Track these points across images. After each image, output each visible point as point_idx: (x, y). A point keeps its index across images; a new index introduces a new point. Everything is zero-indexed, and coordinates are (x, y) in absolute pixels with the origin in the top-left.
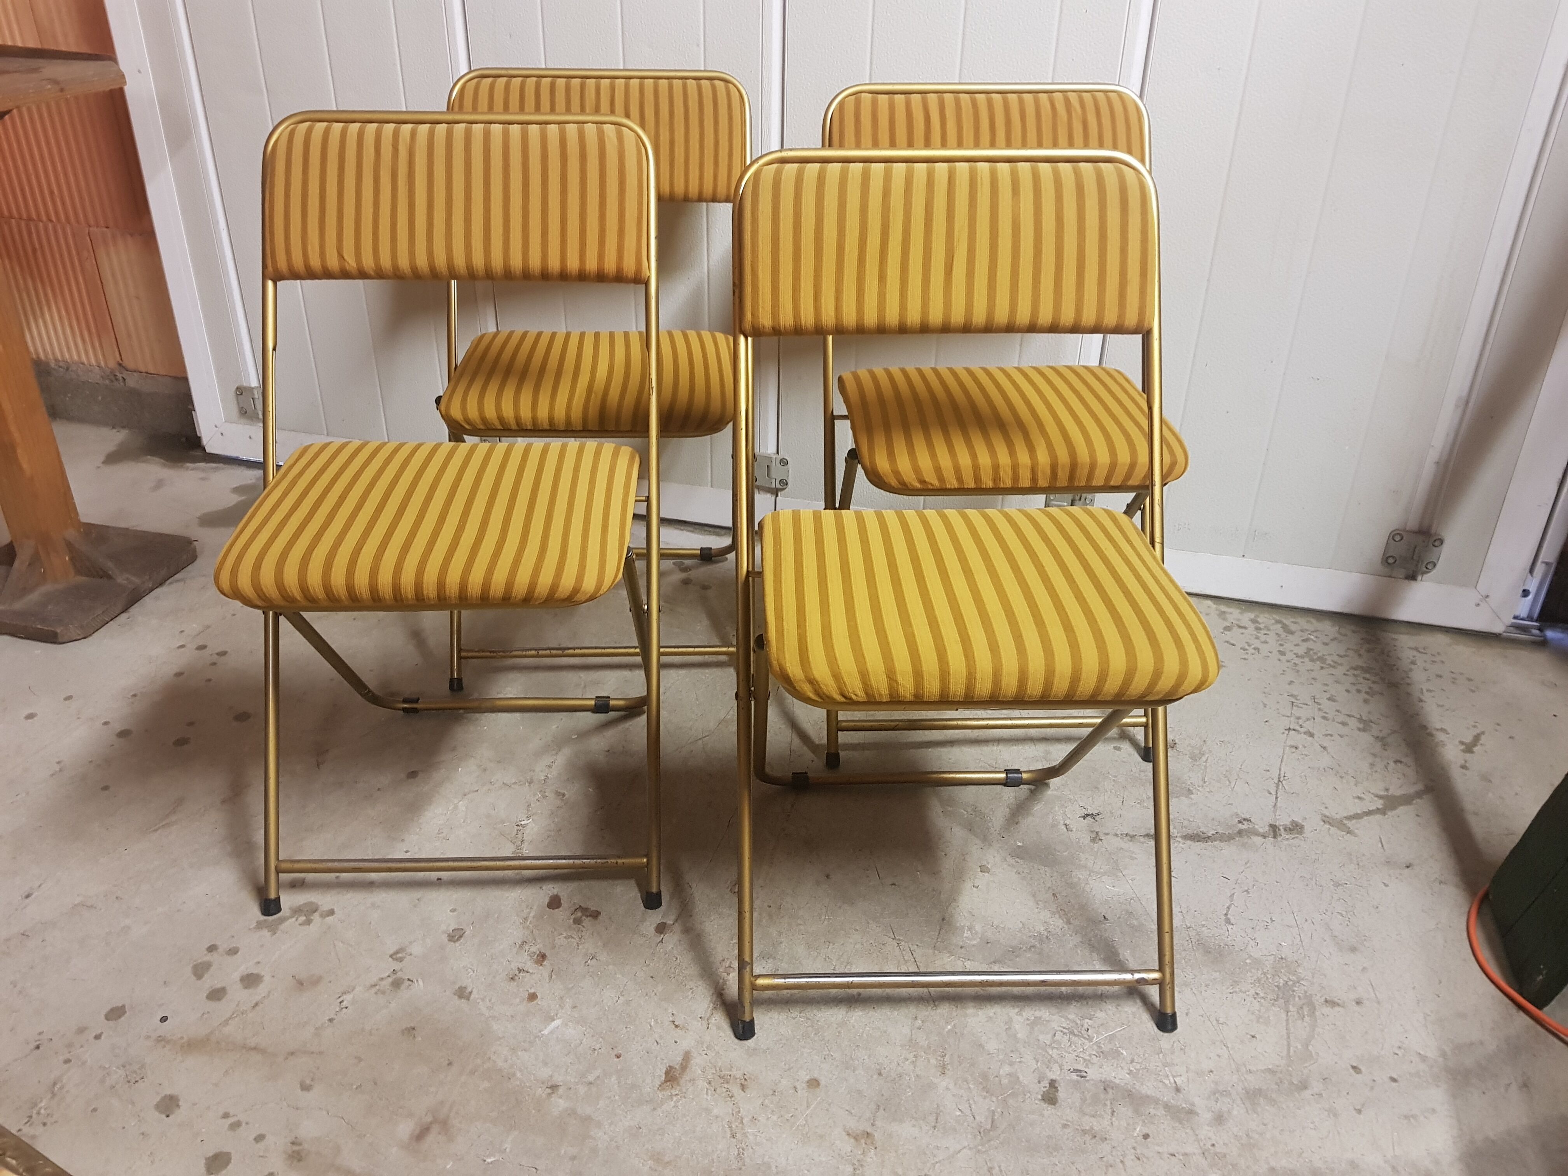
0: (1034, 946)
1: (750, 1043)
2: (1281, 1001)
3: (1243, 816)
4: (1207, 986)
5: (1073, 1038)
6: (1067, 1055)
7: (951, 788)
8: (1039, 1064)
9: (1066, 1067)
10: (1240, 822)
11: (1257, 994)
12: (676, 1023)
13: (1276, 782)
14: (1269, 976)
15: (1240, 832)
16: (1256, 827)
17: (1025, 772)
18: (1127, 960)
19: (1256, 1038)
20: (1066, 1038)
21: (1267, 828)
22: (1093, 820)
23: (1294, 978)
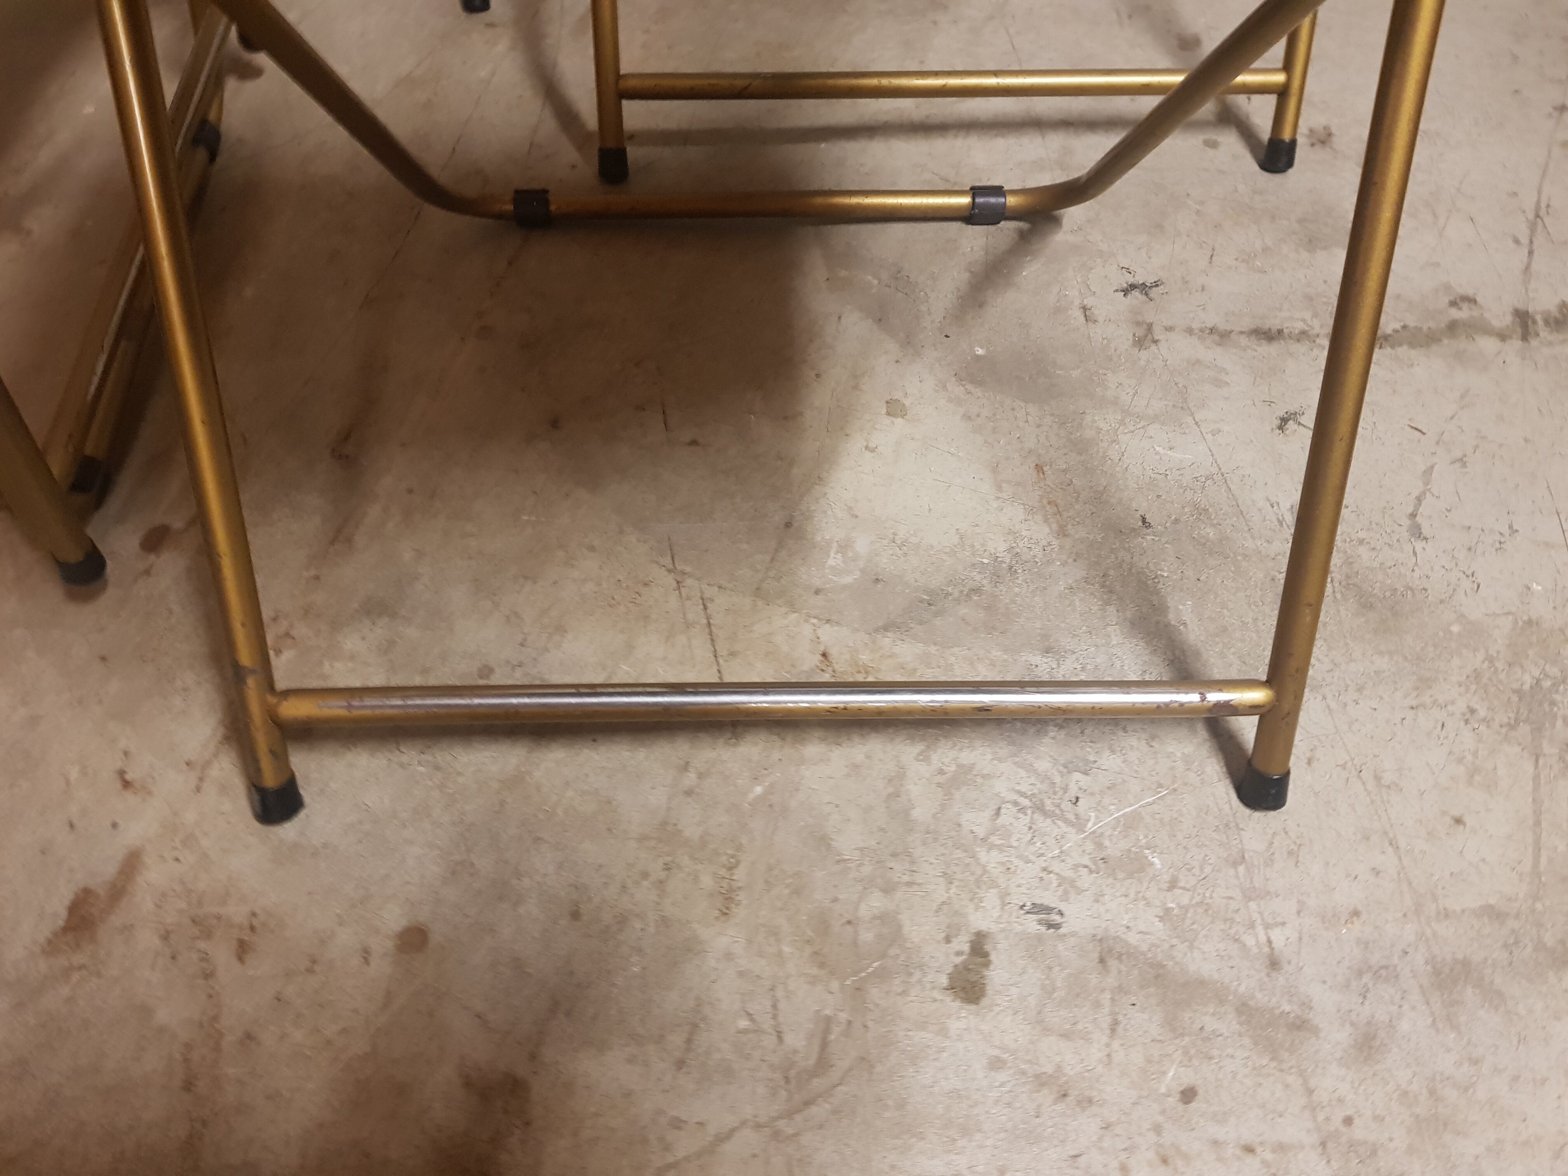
0: (977, 590)
1: (288, 830)
2: (1524, 729)
3: (1461, 291)
4: (1360, 689)
5: (1044, 824)
6: (1021, 864)
7: (853, 228)
8: (953, 890)
9: (1016, 900)
10: (1453, 304)
11: (1473, 711)
12: (128, 777)
13: (1531, 216)
14: (1500, 665)
15: (1453, 328)
16: (1487, 315)
17: (1014, 192)
18: (1185, 624)
19: (1464, 824)
20: (1025, 820)
21: (1508, 319)
22: (1144, 298)
23: (1554, 671)
